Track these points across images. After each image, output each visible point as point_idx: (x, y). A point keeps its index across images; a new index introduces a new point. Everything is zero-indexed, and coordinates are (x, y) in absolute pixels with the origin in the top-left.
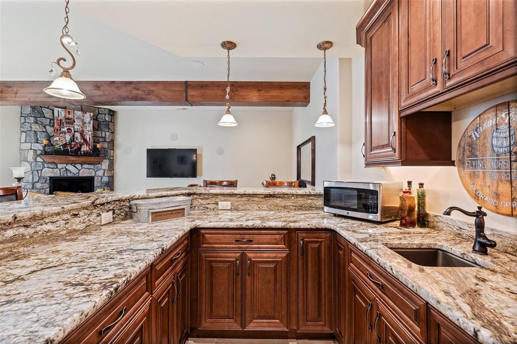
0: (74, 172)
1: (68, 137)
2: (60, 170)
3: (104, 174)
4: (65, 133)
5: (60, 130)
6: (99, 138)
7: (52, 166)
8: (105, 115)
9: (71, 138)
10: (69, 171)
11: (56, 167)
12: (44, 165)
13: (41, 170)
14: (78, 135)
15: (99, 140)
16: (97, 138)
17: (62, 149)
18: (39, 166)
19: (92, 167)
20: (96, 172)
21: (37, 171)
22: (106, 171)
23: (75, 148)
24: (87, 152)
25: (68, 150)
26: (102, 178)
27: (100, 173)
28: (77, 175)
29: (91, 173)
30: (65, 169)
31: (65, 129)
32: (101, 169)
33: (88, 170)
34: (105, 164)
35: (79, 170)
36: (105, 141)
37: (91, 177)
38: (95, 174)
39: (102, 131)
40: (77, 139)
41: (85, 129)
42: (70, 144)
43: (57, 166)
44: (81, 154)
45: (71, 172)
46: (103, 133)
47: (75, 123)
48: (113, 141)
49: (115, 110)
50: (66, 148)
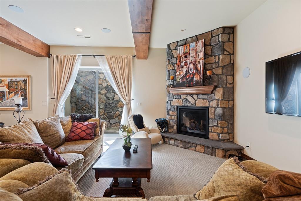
0: (191, 103)
1: (185, 70)
2: (183, 100)
3: (218, 105)
4: (183, 67)
5: (180, 65)
6: (212, 65)
7: (178, 97)
8: (218, 35)
9: (187, 71)
10: (189, 101)
11: (180, 98)
12: (173, 97)
13: (172, 101)
14: (192, 66)
15: (212, 67)
16: (210, 65)
17: (181, 81)
18: (171, 98)
19: (206, 97)
20: (210, 102)
21: (170, 101)
22: (219, 101)
23: (189, 80)
24: (198, 82)
25: (184, 81)
26: (215, 110)
27: (214, 103)
28: (194, 105)
29: (205, 103)
30: (185, 100)
31: (183, 64)
32: (215, 99)
33: (202, 100)
34: (219, 94)
35: (196, 101)
36: (218, 67)
37: (206, 107)
38: (209, 104)
39: (215, 56)
40: (191, 69)
41: (197, 59)
42: (186, 76)
43: (181, 96)
44: (193, 84)
45: (190, 102)
46: (217, 57)
47: (190, 55)
48: (233, 64)
49: (236, 25)
50: (183, 80)
